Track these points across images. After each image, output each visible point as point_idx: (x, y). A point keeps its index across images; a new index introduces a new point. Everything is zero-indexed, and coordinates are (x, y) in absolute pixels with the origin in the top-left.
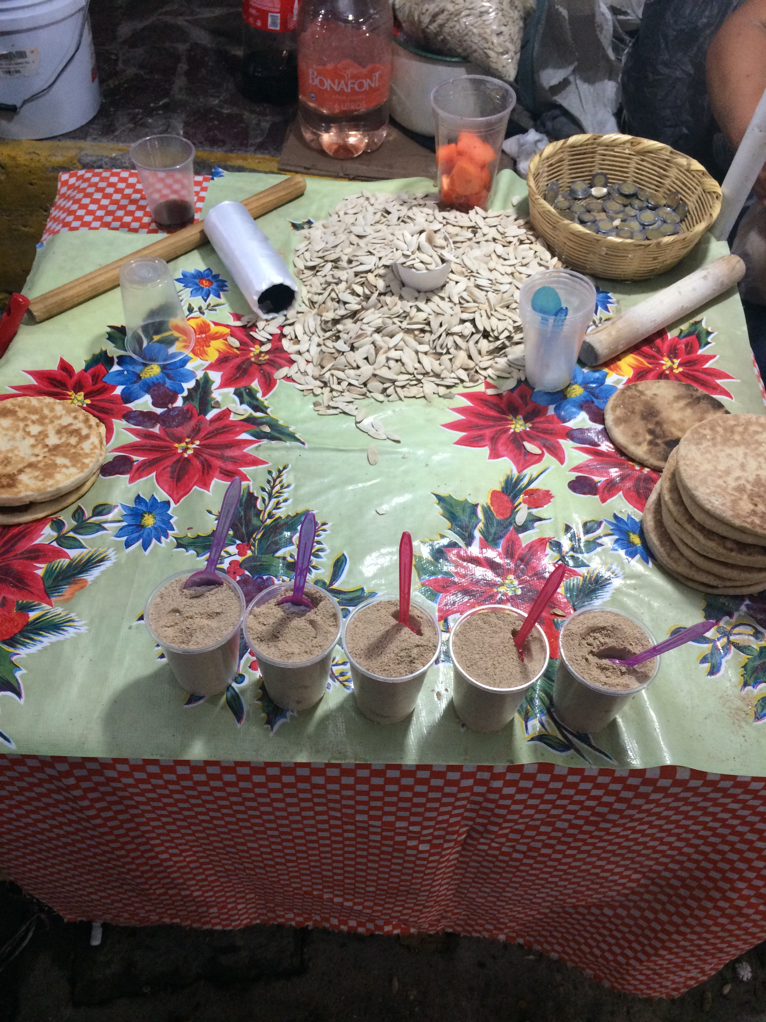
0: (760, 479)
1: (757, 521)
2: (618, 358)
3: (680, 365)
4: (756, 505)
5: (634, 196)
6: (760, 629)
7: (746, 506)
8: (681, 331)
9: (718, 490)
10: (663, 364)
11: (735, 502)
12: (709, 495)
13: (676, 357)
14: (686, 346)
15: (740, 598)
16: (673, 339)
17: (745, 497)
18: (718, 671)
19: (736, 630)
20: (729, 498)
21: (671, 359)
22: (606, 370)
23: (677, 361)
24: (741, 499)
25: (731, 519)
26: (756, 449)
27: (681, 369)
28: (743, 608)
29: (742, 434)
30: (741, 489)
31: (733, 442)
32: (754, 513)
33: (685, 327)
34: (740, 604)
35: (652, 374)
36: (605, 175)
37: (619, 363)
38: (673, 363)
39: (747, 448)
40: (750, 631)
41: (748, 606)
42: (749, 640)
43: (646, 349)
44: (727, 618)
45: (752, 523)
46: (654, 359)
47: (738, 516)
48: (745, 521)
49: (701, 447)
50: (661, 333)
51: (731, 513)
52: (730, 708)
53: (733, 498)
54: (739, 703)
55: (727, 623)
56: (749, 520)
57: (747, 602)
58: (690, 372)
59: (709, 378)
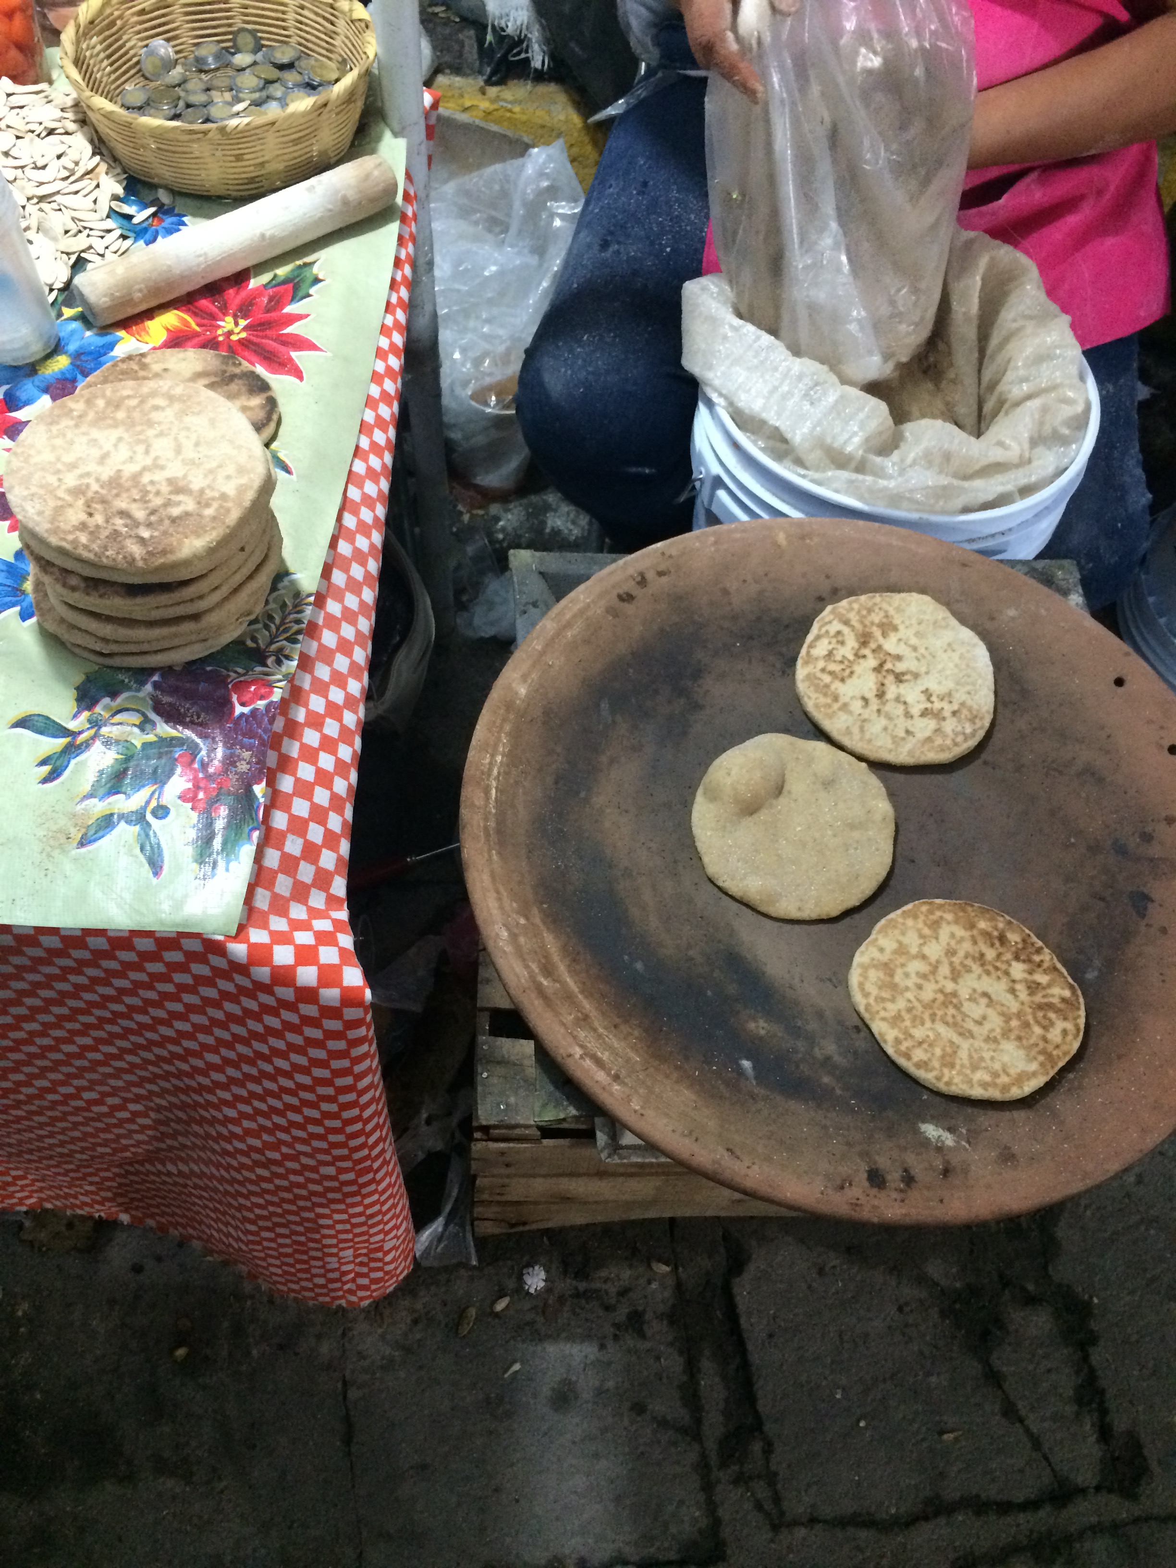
0: (120, 477)
1: (83, 538)
2: (149, 314)
3: (245, 329)
4: (91, 515)
5: (290, 66)
6: (153, 716)
7: (75, 515)
8: (275, 276)
9: (42, 492)
10: (219, 327)
11: (59, 510)
12: (25, 498)
13: (245, 317)
14: (271, 300)
15: (143, 674)
16: (257, 289)
17: (81, 502)
18: (59, 775)
19: (118, 718)
20: (52, 504)
21: (235, 317)
22: (122, 333)
23: (243, 323)
24: (70, 505)
25: (45, 535)
26: (140, 433)
27: (244, 335)
28: (149, 687)
29: (129, 410)
30: (78, 492)
31: (110, 422)
32: (83, 526)
33: (282, 271)
34: (143, 683)
35: (196, 341)
36: (253, 33)
37: (149, 324)
38: (236, 324)
39: (127, 431)
40: (136, 719)
41: (156, 686)
42: (131, 733)
43: (204, 303)
44: (106, 700)
45: (75, 542)
46: (209, 319)
47: (55, 531)
48: (64, 539)
49: (54, 429)
50: (240, 277)
51: (47, 526)
52: (48, 829)
53: (60, 503)
54: (63, 822)
55: (106, 708)
56: (70, 537)
57: (156, 678)
58: (255, 339)
59: (282, 349)
